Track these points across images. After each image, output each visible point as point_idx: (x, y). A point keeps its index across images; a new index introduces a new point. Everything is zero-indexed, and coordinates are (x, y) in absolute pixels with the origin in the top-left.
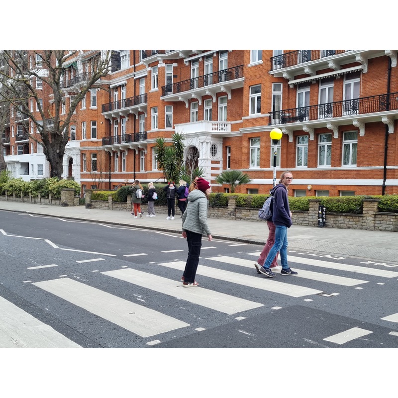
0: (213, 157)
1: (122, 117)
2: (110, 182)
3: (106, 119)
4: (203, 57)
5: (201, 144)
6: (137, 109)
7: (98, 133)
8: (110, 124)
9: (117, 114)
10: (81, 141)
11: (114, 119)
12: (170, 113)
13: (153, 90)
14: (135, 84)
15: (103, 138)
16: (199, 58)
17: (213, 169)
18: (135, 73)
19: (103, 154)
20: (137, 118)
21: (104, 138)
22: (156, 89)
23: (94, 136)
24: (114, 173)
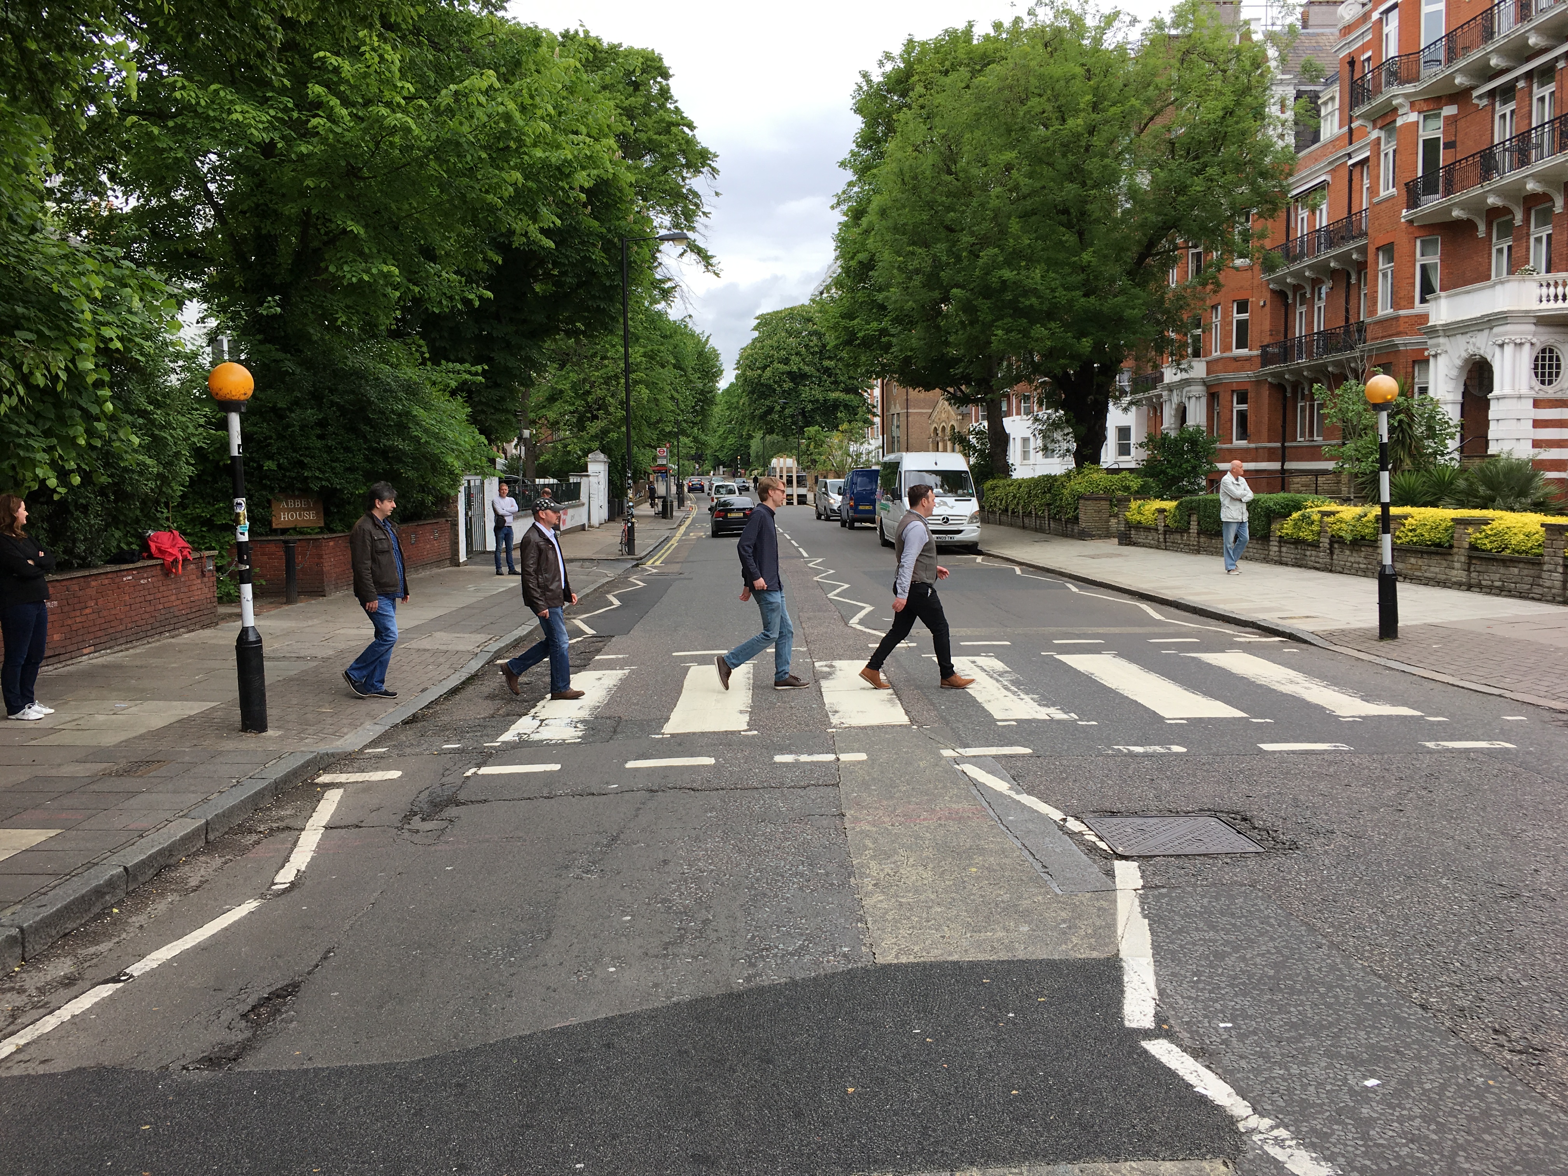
0: (1546, 387)
1: (1316, 283)
2: (1283, 471)
3: (1273, 291)
4: (1529, 75)
5: (1497, 350)
6: (1349, 253)
7: (1253, 334)
8: (1287, 305)
9: (1298, 274)
10: (1208, 359)
11: (1296, 288)
12: (1434, 259)
13: (1383, 194)
14: (1351, 181)
15: (1264, 348)
16: (1517, 79)
17: (1538, 424)
18: (1350, 149)
19: (1265, 392)
20: (1353, 281)
21: (1268, 346)
22: (1392, 191)
23: (1241, 344)
24: (1294, 444)
